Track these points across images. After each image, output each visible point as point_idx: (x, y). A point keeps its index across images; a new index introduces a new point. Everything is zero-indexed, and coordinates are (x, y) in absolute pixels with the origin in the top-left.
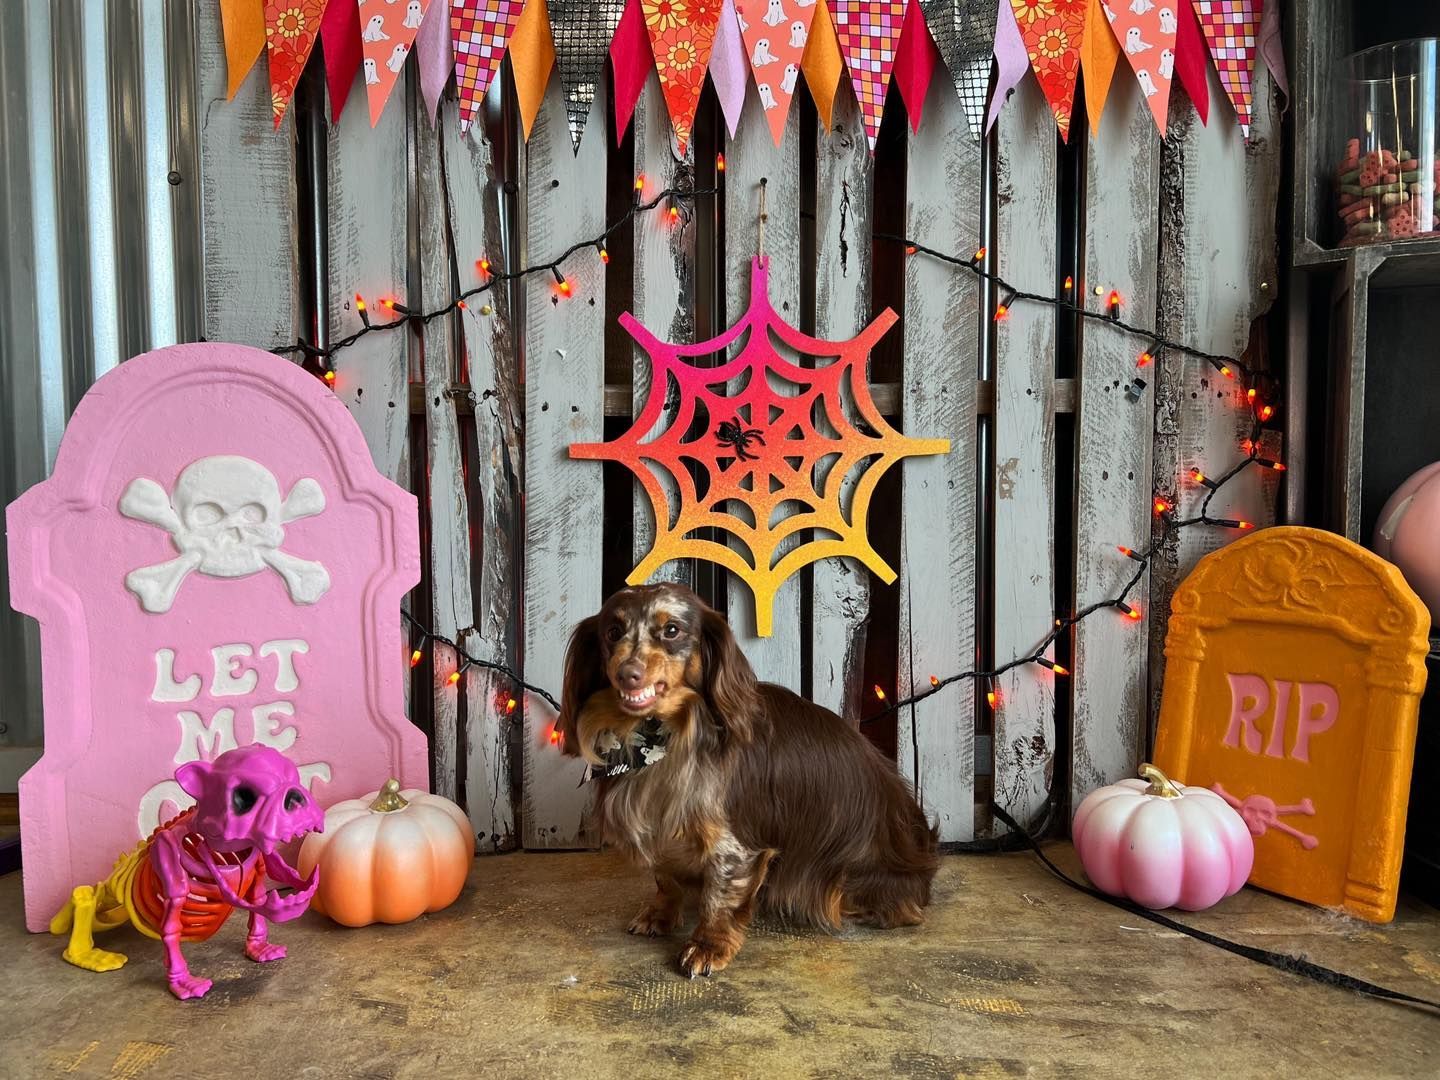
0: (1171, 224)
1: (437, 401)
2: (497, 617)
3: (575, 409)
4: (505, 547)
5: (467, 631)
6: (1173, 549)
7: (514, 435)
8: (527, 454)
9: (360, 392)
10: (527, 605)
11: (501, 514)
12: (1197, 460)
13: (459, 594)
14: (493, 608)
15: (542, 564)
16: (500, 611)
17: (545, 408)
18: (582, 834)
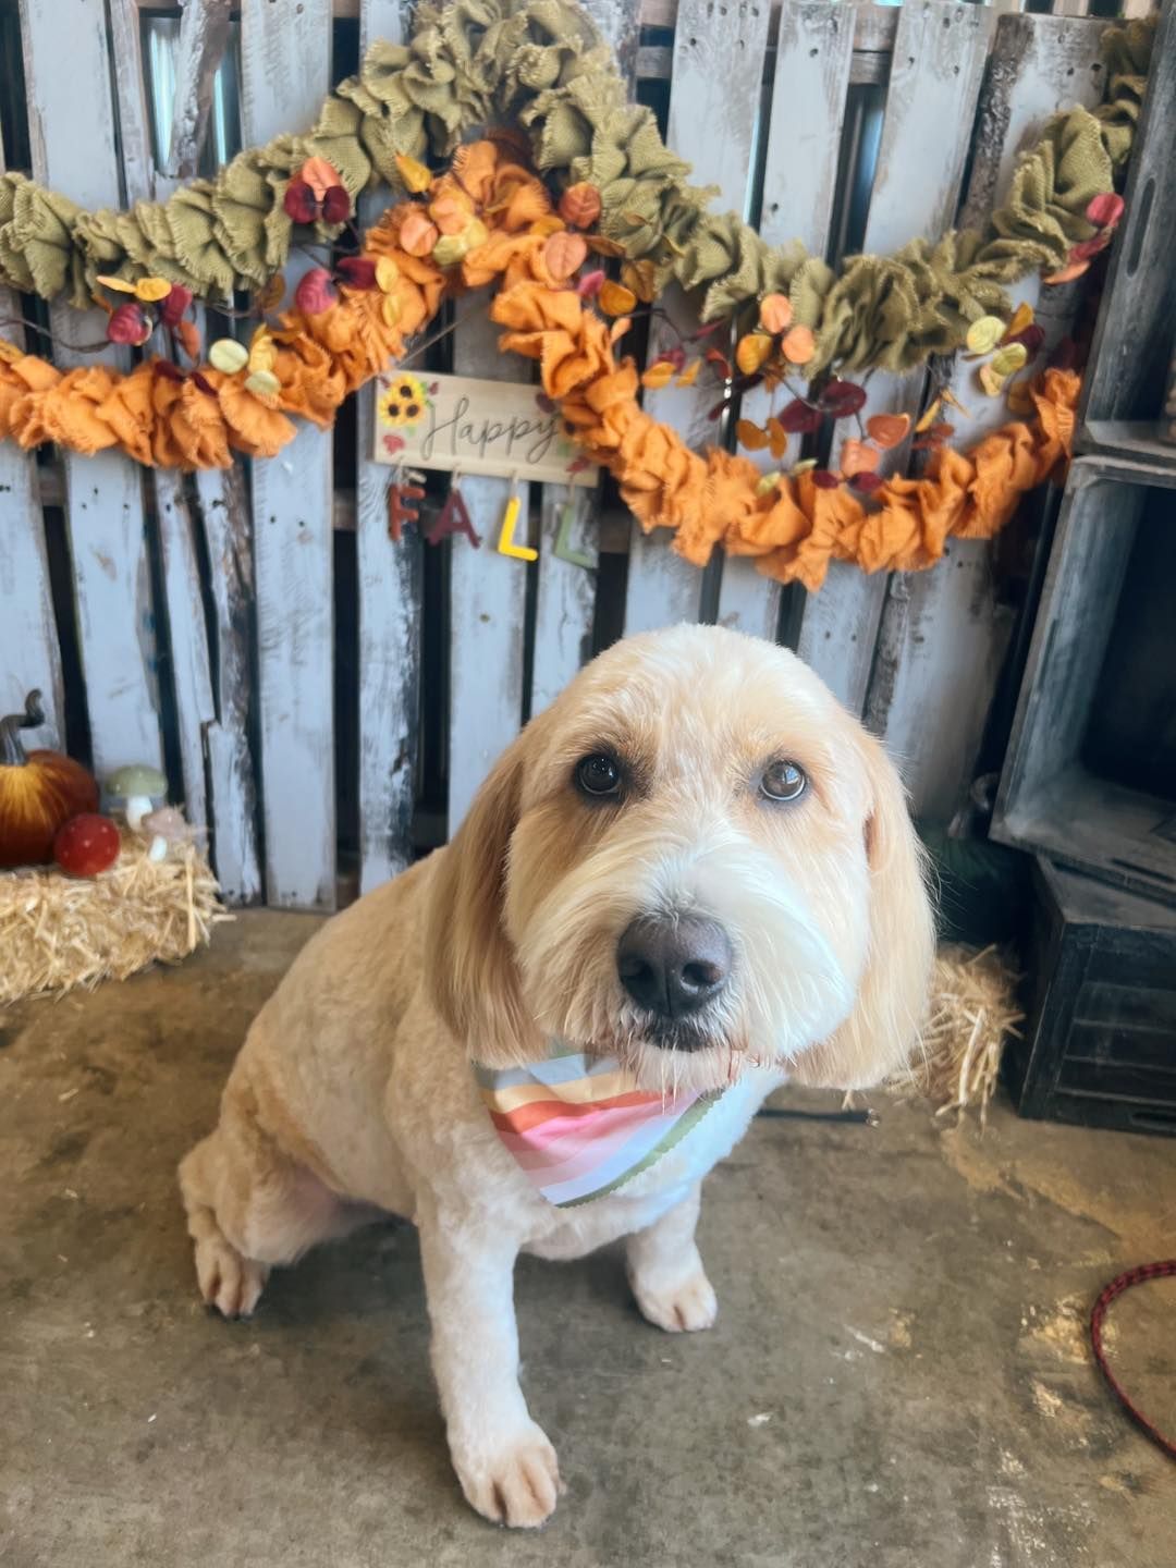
0: (941, 374)
1: (168, 508)
2: (237, 714)
3: (302, 524)
4: (240, 651)
5: (209, 724)
6: (885, 712)
7: (243, 543)
8: (258, 565)
9: (96, 491)
10: (264, 705)
11: (235, 619)
12: (924, 629)
13: (199, 687)
14: (231, 705)
15: (275, 669)
16: (237, 706)
17: (273, 520)
18: (319, 900)
